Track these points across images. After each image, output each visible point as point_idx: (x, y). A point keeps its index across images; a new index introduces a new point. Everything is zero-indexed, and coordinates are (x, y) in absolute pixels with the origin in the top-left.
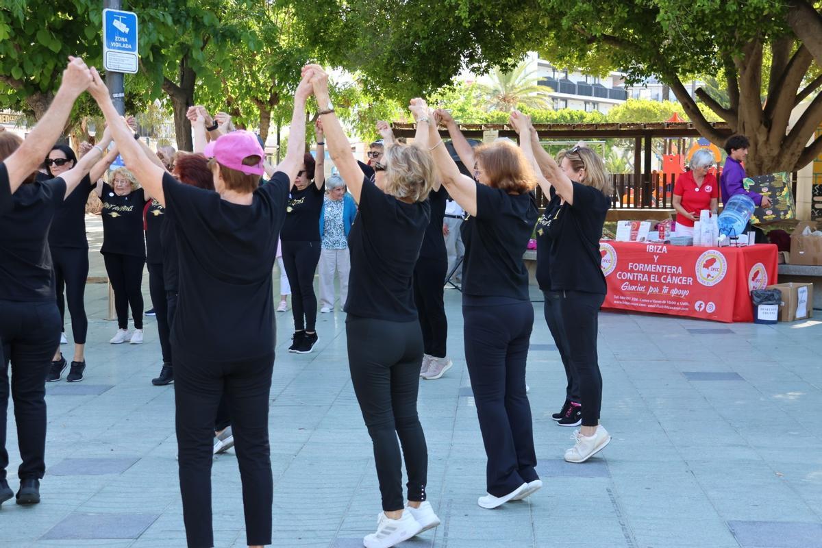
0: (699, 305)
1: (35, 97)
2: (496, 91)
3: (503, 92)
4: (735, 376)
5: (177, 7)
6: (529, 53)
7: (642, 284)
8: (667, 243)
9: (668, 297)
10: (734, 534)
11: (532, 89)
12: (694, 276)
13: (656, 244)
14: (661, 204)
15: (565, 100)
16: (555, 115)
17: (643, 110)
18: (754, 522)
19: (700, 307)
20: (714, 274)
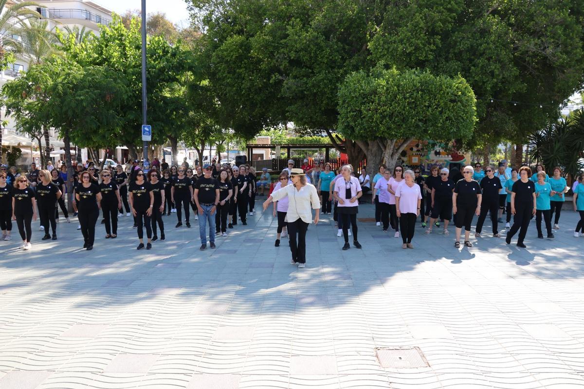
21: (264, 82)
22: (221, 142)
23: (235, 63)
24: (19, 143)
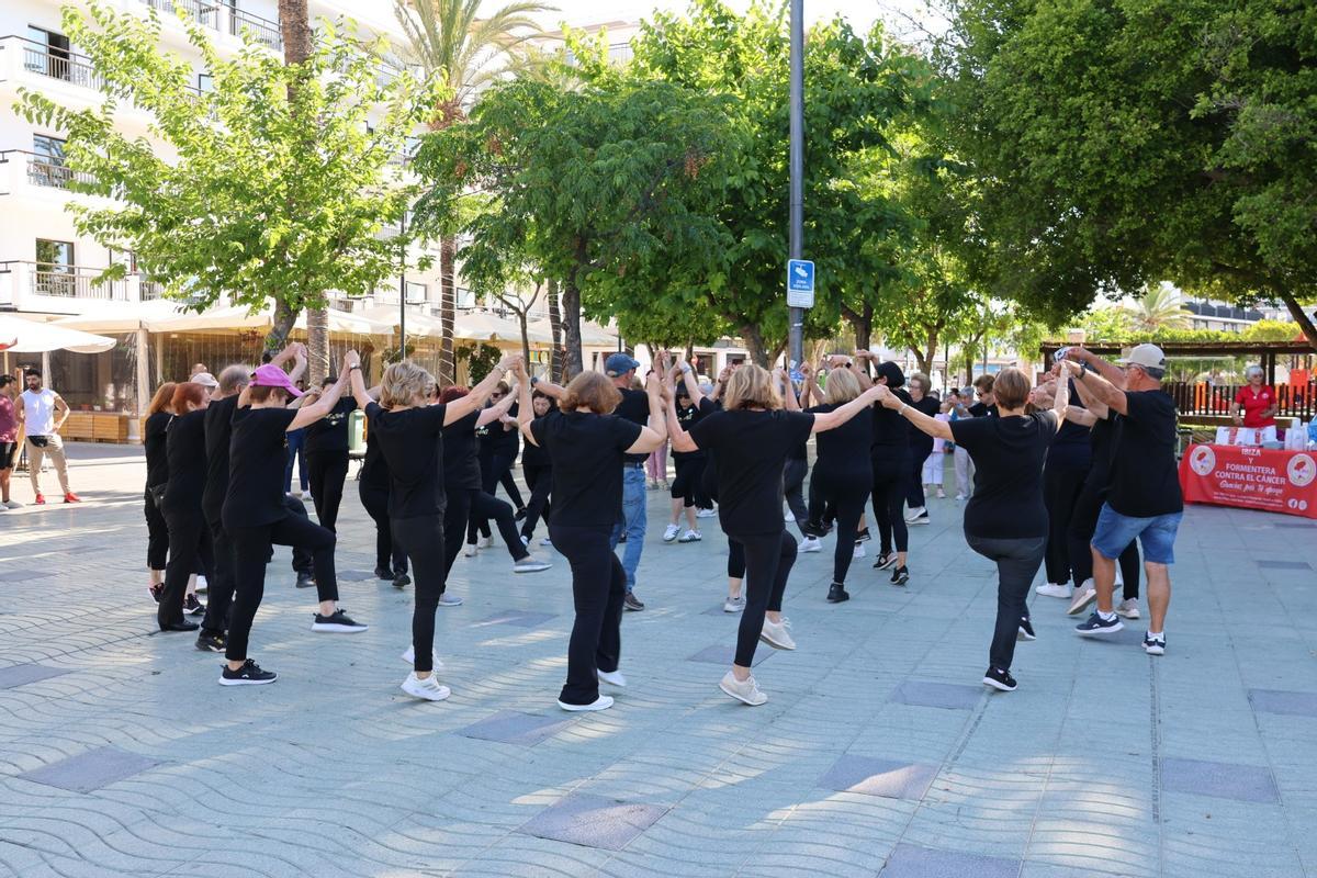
0: (1292, 503)
1: (746, 328)
2: (1141, 314)
3: (1147, 315)
4: (1305, 566)
5: (852, 254)
6: (1162, 283)
7: (1239, 482)
8: (1261, 447)
9: (1264, 495)
10: (1250, 700)
11: (1175, 313)
12: (1286, 476)
13: (1251, 447)
14: (1283, 412)
15: (1206, 322)
16: (1193, 334)
17: (1273, 330)
18: (1273, 692)
19: (1293, 504)
20: (1305, 475)
21: (1151, 132)
22: (974, 338)
23: (1059, 79)
24: (494, 334)
